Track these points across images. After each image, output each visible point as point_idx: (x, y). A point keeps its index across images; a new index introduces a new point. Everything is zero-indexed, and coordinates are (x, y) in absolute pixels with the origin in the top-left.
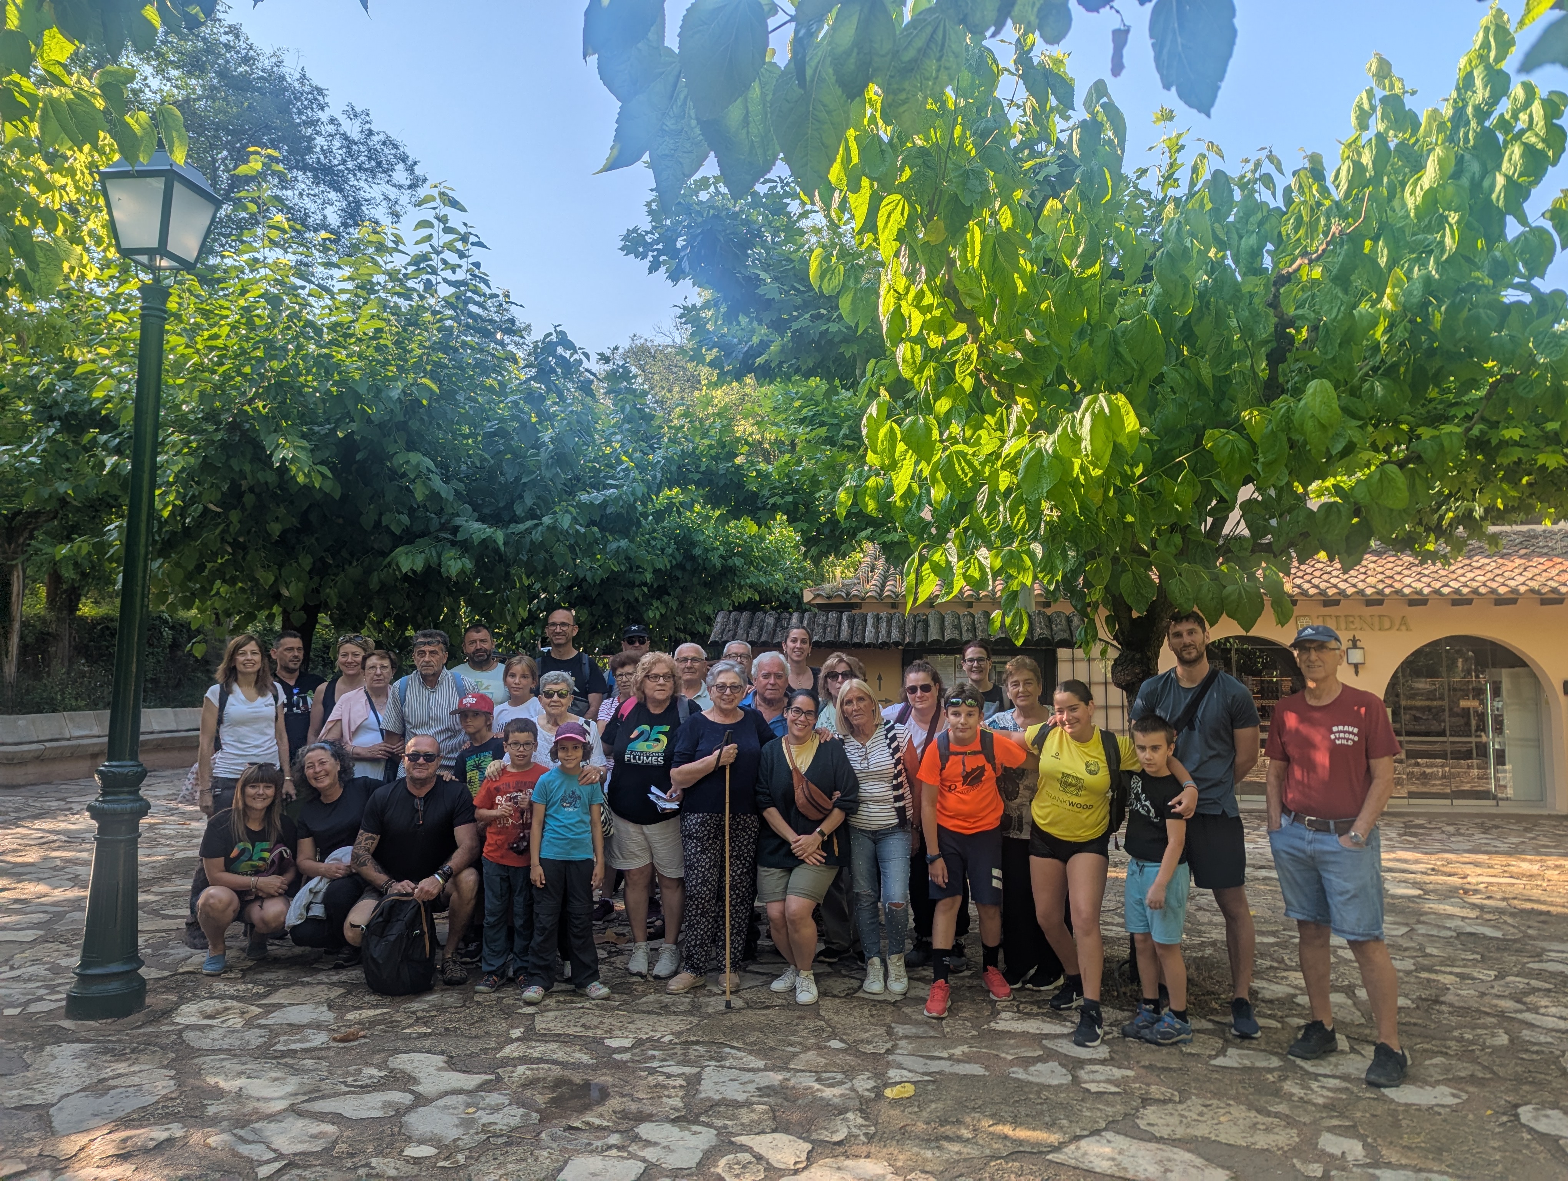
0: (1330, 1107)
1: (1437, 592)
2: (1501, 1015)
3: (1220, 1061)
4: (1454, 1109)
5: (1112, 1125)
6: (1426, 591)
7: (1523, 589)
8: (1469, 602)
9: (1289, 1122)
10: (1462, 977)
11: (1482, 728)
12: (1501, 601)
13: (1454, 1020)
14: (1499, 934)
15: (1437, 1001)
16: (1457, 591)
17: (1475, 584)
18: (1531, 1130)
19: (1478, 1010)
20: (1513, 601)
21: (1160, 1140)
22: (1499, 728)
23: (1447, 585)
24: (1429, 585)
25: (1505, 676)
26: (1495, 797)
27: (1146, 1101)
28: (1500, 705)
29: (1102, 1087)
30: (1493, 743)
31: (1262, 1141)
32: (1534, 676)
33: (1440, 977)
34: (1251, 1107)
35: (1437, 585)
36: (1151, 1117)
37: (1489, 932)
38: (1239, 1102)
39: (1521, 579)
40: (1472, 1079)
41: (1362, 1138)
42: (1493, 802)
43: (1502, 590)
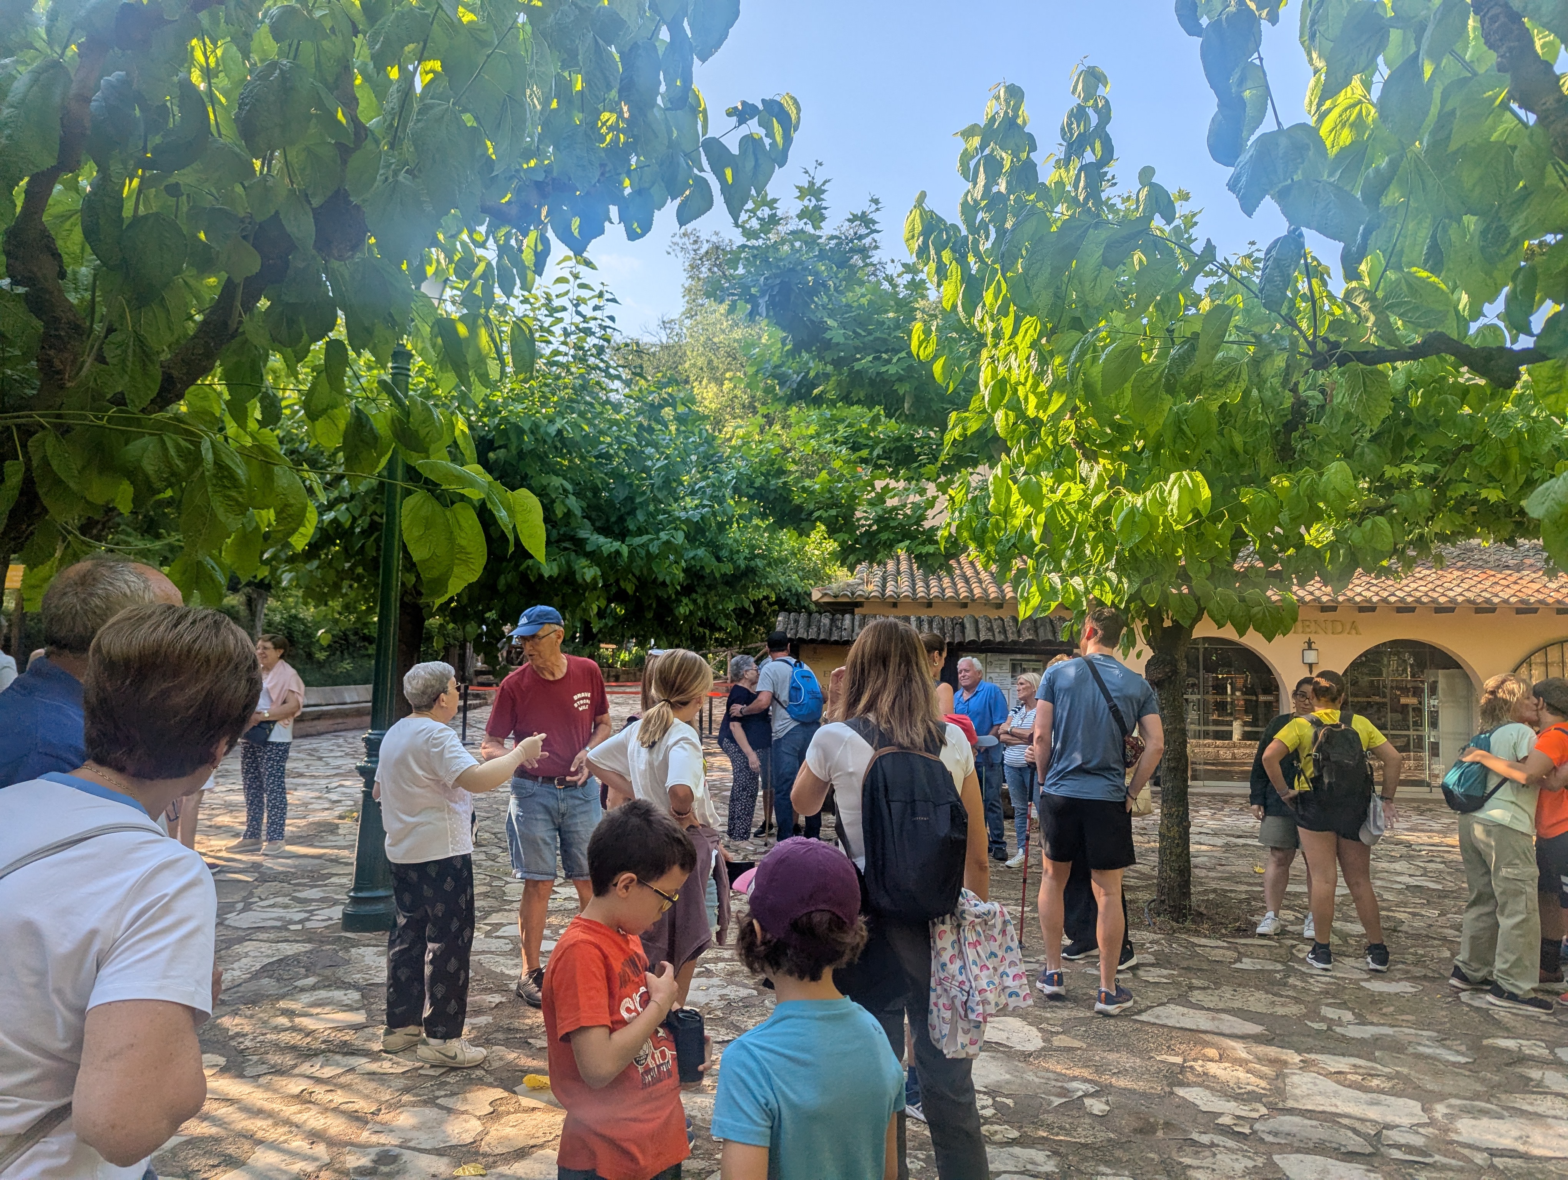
0: (1326, 993)
1: (1384, 600)
2: (1444, 939)
3: (1238, 965)
4: (1415, 995)
5: (1171, 1000)
6: (1375, 599)
7: (1460, 599)
8: (1412, 610)
9: (1297, 1000)
10: (1414, 914)
11: (1418, 724)
12: (1440, 609)
13: (1409, 942)
14: (1440, 887)
15: (1395, 930)
16: (1402, 600)
17: (1418, 594)
18: (1468, 1005)
19: (1427, 936)
20: (1452, 610)
21: (1209, 1009)
22: (1434, 724)
23: (1393, 595)
24: (1377, 594)
25: (1442, 677)
26: (1429, 785)
27: (1191, 988)
28: (1436, 702)
29: (1156, 980)
30: (1429, 735)
31: (1280, 1011)
32: (1466, 677)
33: (1397, 915)
34: (1267, 992)
35: (1385, 594)
36: (1196, 996)
37: (1432, 885)
38: (1258, 989)
39: (1459, 590)
40: (1425, 977)
41: (1349, 1009)
42: (1427, 789)
43: (1442, 600)
